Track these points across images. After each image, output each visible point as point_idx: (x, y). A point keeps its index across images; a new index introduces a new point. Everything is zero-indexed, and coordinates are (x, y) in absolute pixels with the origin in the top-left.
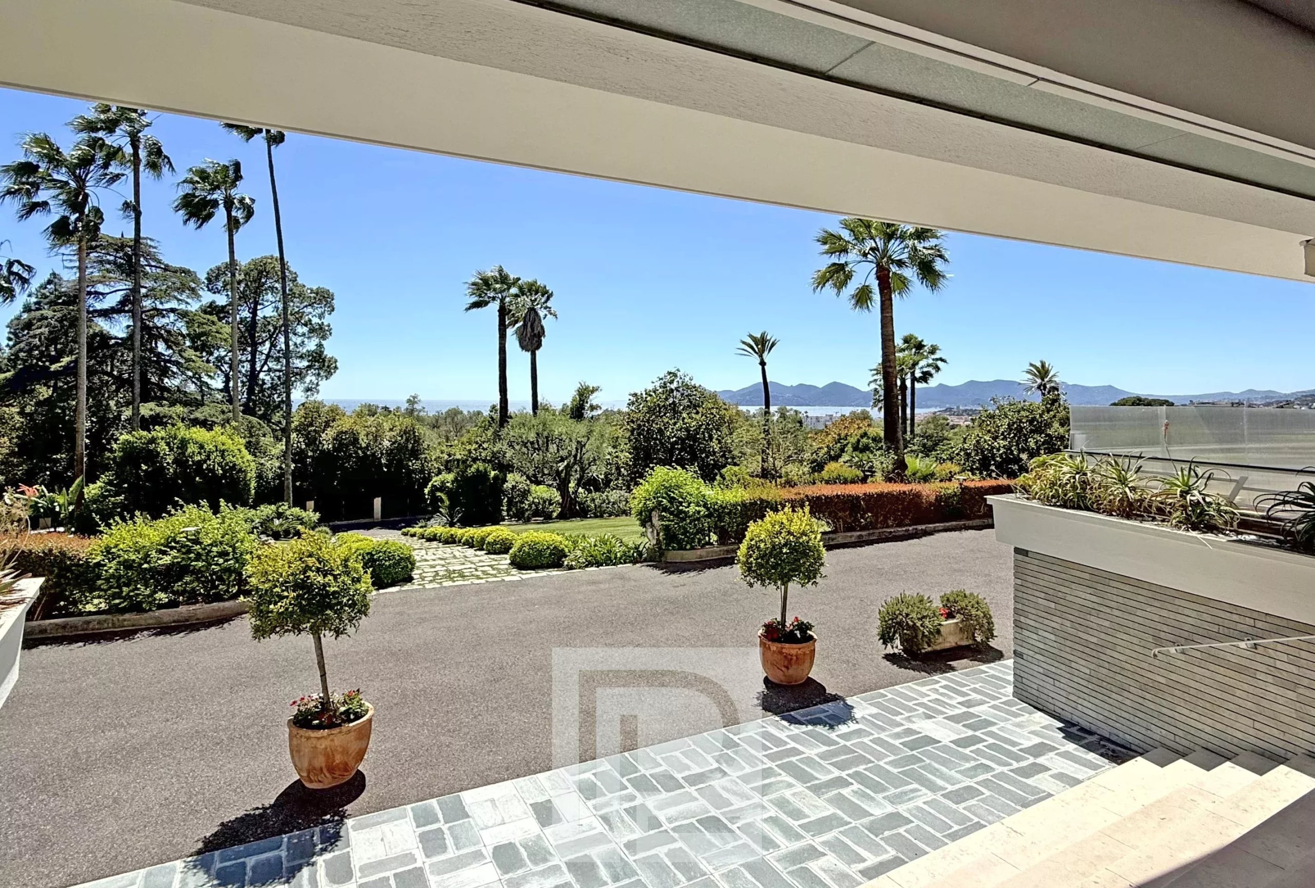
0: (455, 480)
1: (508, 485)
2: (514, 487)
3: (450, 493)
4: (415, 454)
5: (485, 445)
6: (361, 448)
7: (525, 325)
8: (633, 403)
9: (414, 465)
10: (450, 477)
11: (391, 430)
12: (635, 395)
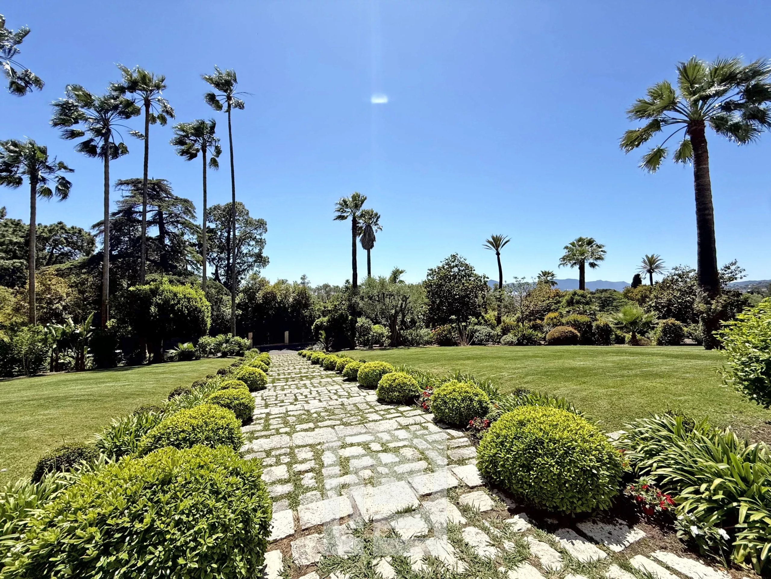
0: (329, 321)
1: (358, 324)
2: (362, 326)
3: (326, 329)
4: (306, 306)
5: (344, 302)
6: (277, 302)
7: (365, 235)
8: (430, 275)
9: (306, 313)
10: (326, 319)
11: (293, 292)
12: (431, 270)
